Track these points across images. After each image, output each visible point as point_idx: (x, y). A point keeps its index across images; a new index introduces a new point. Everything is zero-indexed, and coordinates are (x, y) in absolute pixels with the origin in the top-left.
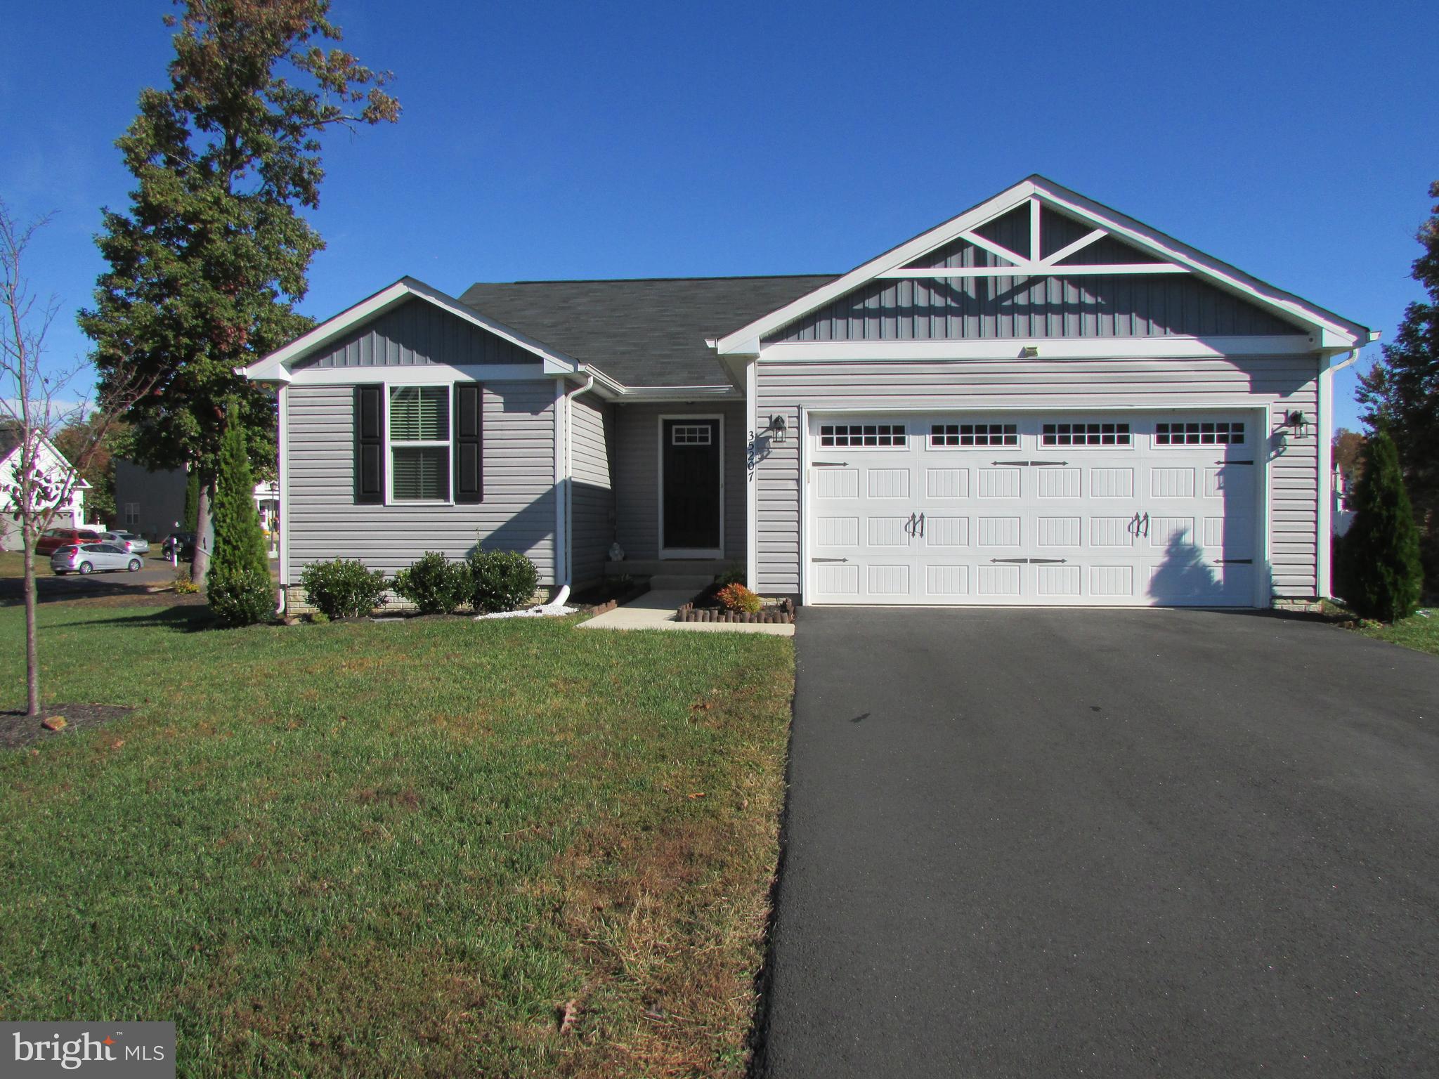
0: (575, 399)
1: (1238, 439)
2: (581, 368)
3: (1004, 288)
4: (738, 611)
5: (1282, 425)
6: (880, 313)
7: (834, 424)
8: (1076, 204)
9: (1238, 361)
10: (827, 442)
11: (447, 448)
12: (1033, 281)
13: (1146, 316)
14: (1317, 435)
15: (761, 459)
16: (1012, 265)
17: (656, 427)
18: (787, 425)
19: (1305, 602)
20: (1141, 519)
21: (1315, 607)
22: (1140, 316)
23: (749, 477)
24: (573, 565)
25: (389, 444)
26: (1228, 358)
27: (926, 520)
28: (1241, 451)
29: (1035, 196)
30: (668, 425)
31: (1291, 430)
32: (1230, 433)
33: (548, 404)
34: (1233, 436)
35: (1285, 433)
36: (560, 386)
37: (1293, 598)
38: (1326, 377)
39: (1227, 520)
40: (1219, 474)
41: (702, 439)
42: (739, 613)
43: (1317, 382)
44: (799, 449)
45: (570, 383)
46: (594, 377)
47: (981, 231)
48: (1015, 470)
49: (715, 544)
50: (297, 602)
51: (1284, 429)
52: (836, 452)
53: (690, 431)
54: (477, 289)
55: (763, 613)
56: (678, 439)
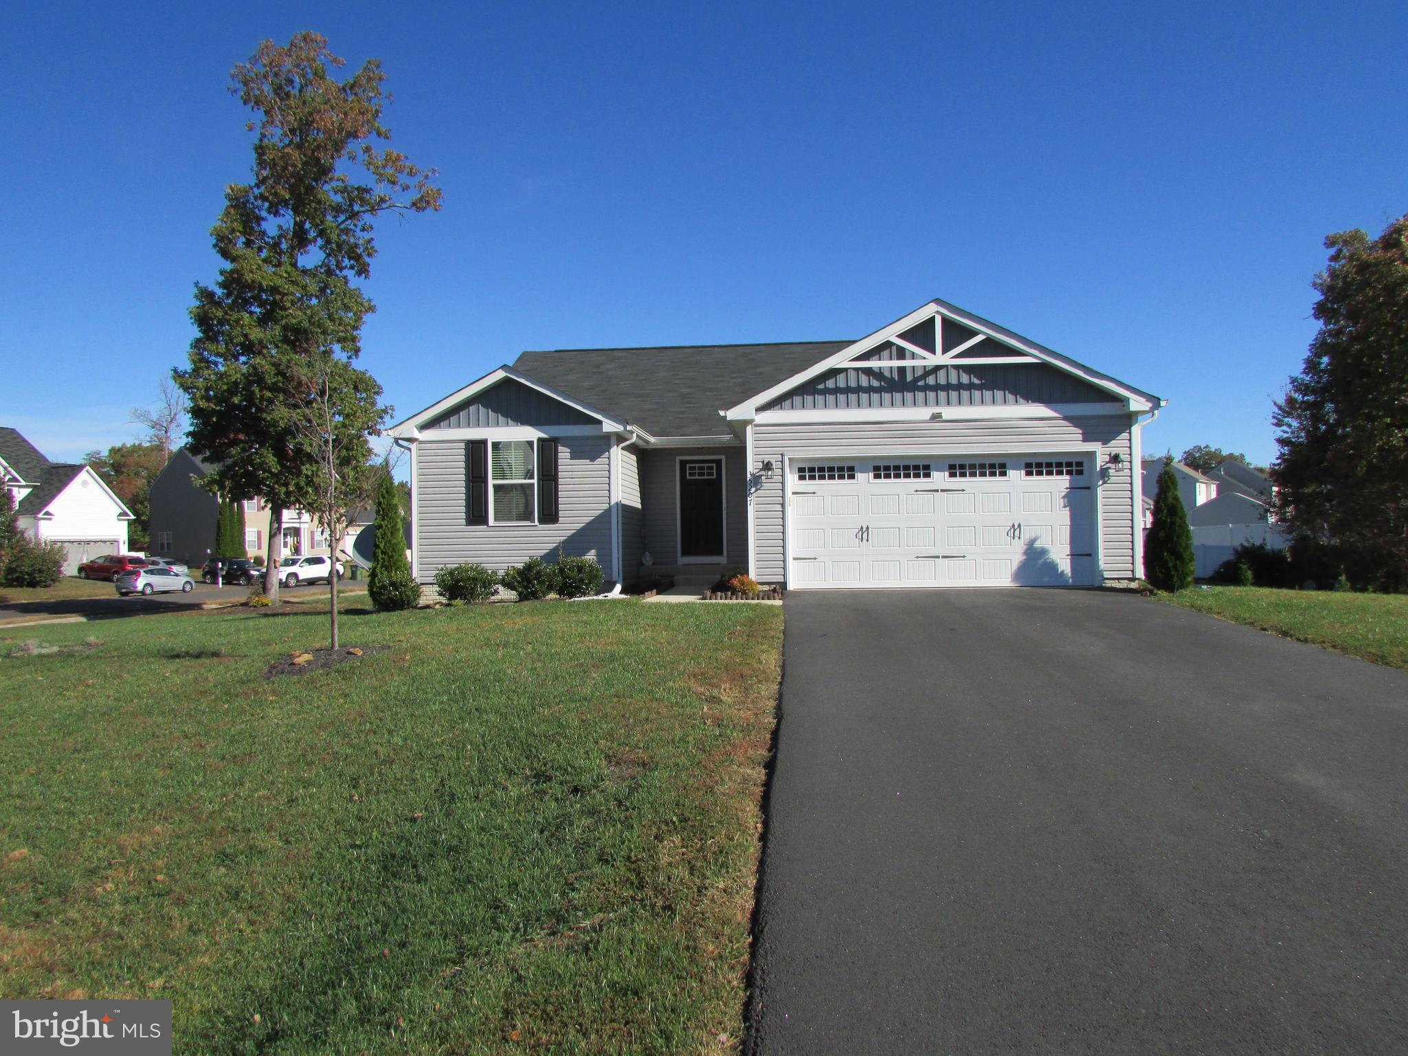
0: (623, 449)
1: (1080, 473)
2: (629, 428)
3: (919, 373)
4: (744, 593)
5: (1107, 463)
6: (836, 391)
7: (807, 466)
8: (965, 318)
9: (1074, 420)
10: (802, 478)
11: (534, 484)
12: (937, 368)
13: (1015, 393)
14: (1131, 469)
15: (756, 491)
16: (924, 358)
17: (675, 466)
18: (774, 467)
19: (1126, 581)
20: (1016, 527)
21: (1134, 585)
22: (1011, 392)
23: (749, 503)
24: (623, 567)
25: (491, 482)
26: (1065, 418)
27: (870, 530)
28: (1081, 480)
29: (938, 312)
30: (683, 464)
31: (1113, 466)
32: (1074, 468)
33: (603, 452)
34: (1076, 470)
35: (1109, 468)
36: (613, 440)
37: (1118, 579)
38: (1136, 429)
39: (1072, 526)
40: (1064, 497)
41: (709, 474)
42: (745, 594)
43: (1130, 433)
44: (783, 483)
45: (620, 438)
46: (636, 433)
47: (902, 336)
48: (931, 495)
49: (720, 553)
50: (430, 595)
51: (1109, 465)
52: (808, 485)
53: (701, 468)
54: (525, 357)
55: (761, 594)
56: (691, 474)
